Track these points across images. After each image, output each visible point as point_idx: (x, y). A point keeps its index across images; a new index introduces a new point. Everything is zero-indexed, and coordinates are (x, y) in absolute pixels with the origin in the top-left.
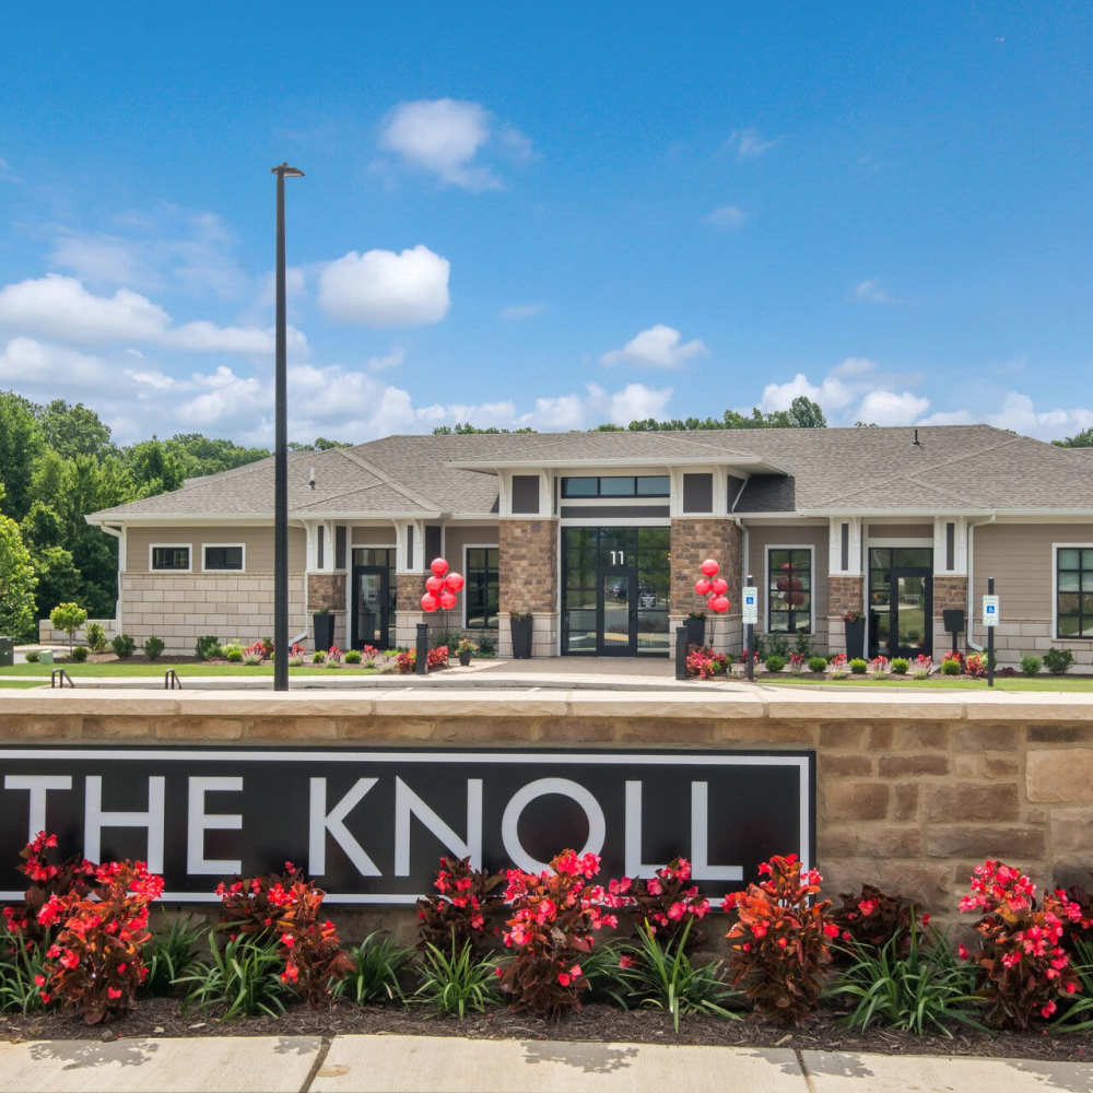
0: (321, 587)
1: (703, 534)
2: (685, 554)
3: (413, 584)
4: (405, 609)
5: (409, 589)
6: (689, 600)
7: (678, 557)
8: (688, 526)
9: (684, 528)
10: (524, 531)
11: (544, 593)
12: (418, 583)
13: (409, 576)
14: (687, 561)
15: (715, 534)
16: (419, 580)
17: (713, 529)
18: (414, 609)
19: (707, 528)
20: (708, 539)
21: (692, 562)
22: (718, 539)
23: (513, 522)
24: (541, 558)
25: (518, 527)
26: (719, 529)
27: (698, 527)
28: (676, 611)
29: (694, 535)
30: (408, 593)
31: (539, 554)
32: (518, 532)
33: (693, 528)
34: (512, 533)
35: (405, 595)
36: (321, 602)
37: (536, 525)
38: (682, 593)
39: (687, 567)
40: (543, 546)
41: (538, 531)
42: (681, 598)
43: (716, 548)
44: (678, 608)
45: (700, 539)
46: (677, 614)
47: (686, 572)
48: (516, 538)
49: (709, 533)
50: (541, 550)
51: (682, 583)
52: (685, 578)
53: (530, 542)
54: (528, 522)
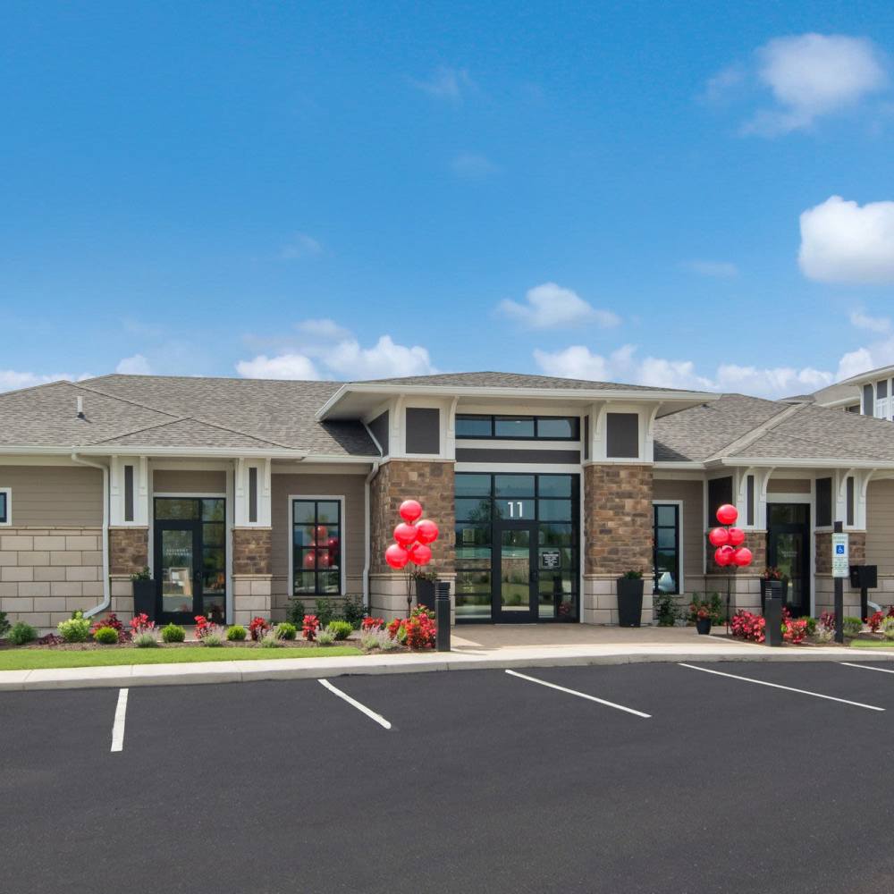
0: (130, 545)
1: (629, 482)
2: (609, 504)
3: (258, 541)
4: (246, 572)
5: (253, 546)
6: (615, 557)
7: (601, 508)
8: (612, 473)
9: (608, 474)
10: (421, 475)
11: (446, 550)
12: (264, 539)
13: (253, 531)
14: (611, 512)
15: (642, 482)
16: (265, 535)
17: (640, 477)
18: (259, 571)
19: (632, 475)
20: (634, 487)
21: (616, 514)
22: (645, 488)
23: (408, 463)
24: (443, 508)
25: (413, 470)
26: (646, 477)
27: (623, 474)
28: (599, 569)
29: (619, 483)
30: (250, 552)
31: (441, 503)
32: (414, 476)
33: (617, 475)
34: (407, 476)
35: (247, 553)
36: (131, 564)
37: (437, 468)
38: (606, 549)
39: (612, 520)
40: (445, 494)
41: (440, 475)
42: (605, 555)
43: (644, 498)
44: (602, 566)
45: (626, 487)
46: (601, 573)
47: (610, 524)
48: (413, 484)
49: (636, 481)
50: (443, 498)
51: (606, 538)
52: (609, 531)
53: (430, 488)
54: (426, 464)
